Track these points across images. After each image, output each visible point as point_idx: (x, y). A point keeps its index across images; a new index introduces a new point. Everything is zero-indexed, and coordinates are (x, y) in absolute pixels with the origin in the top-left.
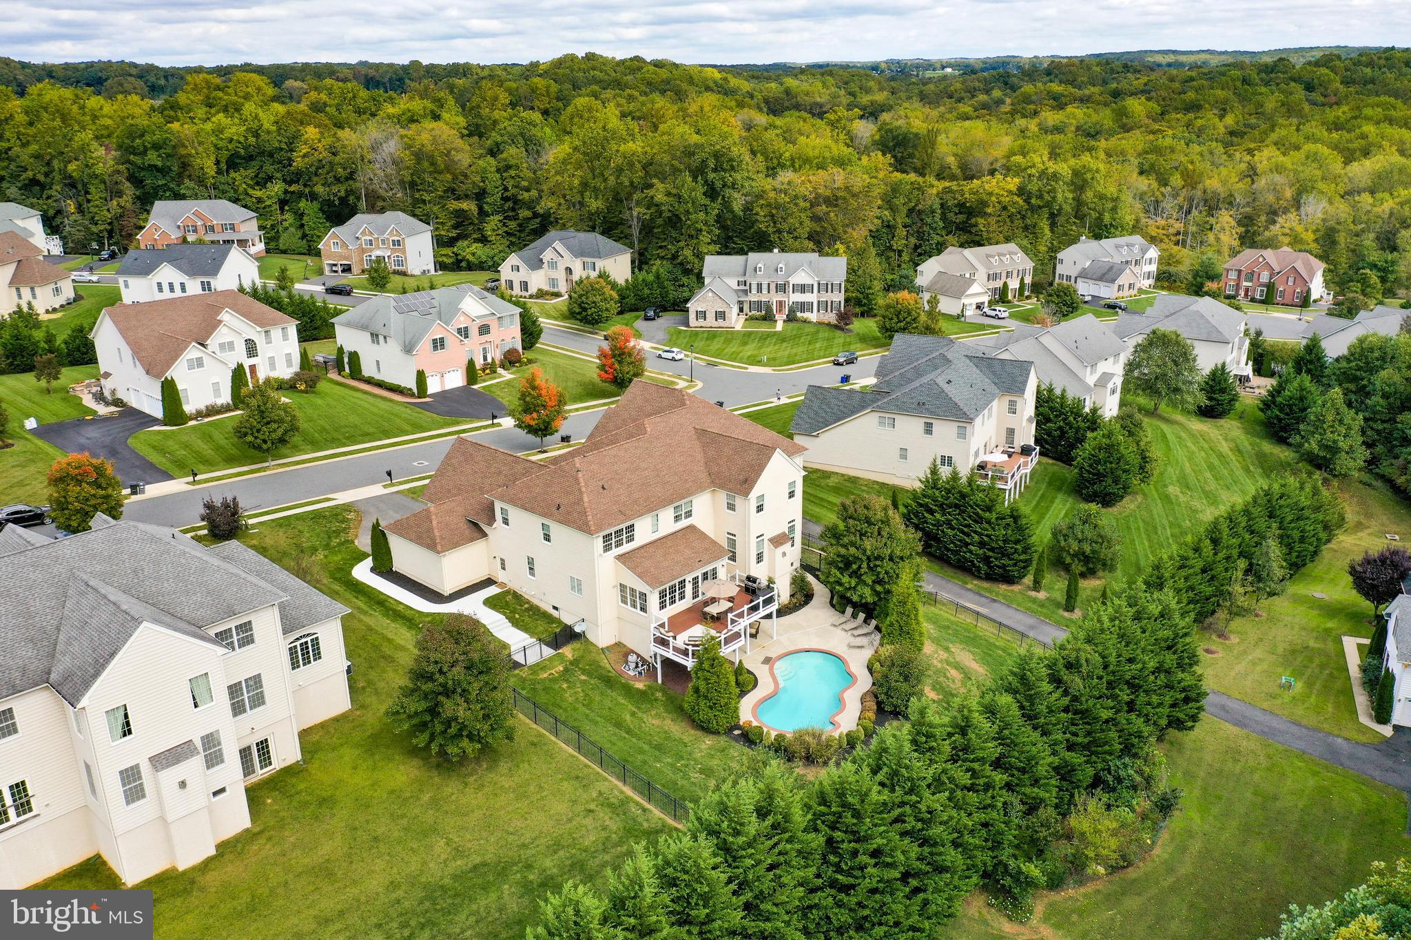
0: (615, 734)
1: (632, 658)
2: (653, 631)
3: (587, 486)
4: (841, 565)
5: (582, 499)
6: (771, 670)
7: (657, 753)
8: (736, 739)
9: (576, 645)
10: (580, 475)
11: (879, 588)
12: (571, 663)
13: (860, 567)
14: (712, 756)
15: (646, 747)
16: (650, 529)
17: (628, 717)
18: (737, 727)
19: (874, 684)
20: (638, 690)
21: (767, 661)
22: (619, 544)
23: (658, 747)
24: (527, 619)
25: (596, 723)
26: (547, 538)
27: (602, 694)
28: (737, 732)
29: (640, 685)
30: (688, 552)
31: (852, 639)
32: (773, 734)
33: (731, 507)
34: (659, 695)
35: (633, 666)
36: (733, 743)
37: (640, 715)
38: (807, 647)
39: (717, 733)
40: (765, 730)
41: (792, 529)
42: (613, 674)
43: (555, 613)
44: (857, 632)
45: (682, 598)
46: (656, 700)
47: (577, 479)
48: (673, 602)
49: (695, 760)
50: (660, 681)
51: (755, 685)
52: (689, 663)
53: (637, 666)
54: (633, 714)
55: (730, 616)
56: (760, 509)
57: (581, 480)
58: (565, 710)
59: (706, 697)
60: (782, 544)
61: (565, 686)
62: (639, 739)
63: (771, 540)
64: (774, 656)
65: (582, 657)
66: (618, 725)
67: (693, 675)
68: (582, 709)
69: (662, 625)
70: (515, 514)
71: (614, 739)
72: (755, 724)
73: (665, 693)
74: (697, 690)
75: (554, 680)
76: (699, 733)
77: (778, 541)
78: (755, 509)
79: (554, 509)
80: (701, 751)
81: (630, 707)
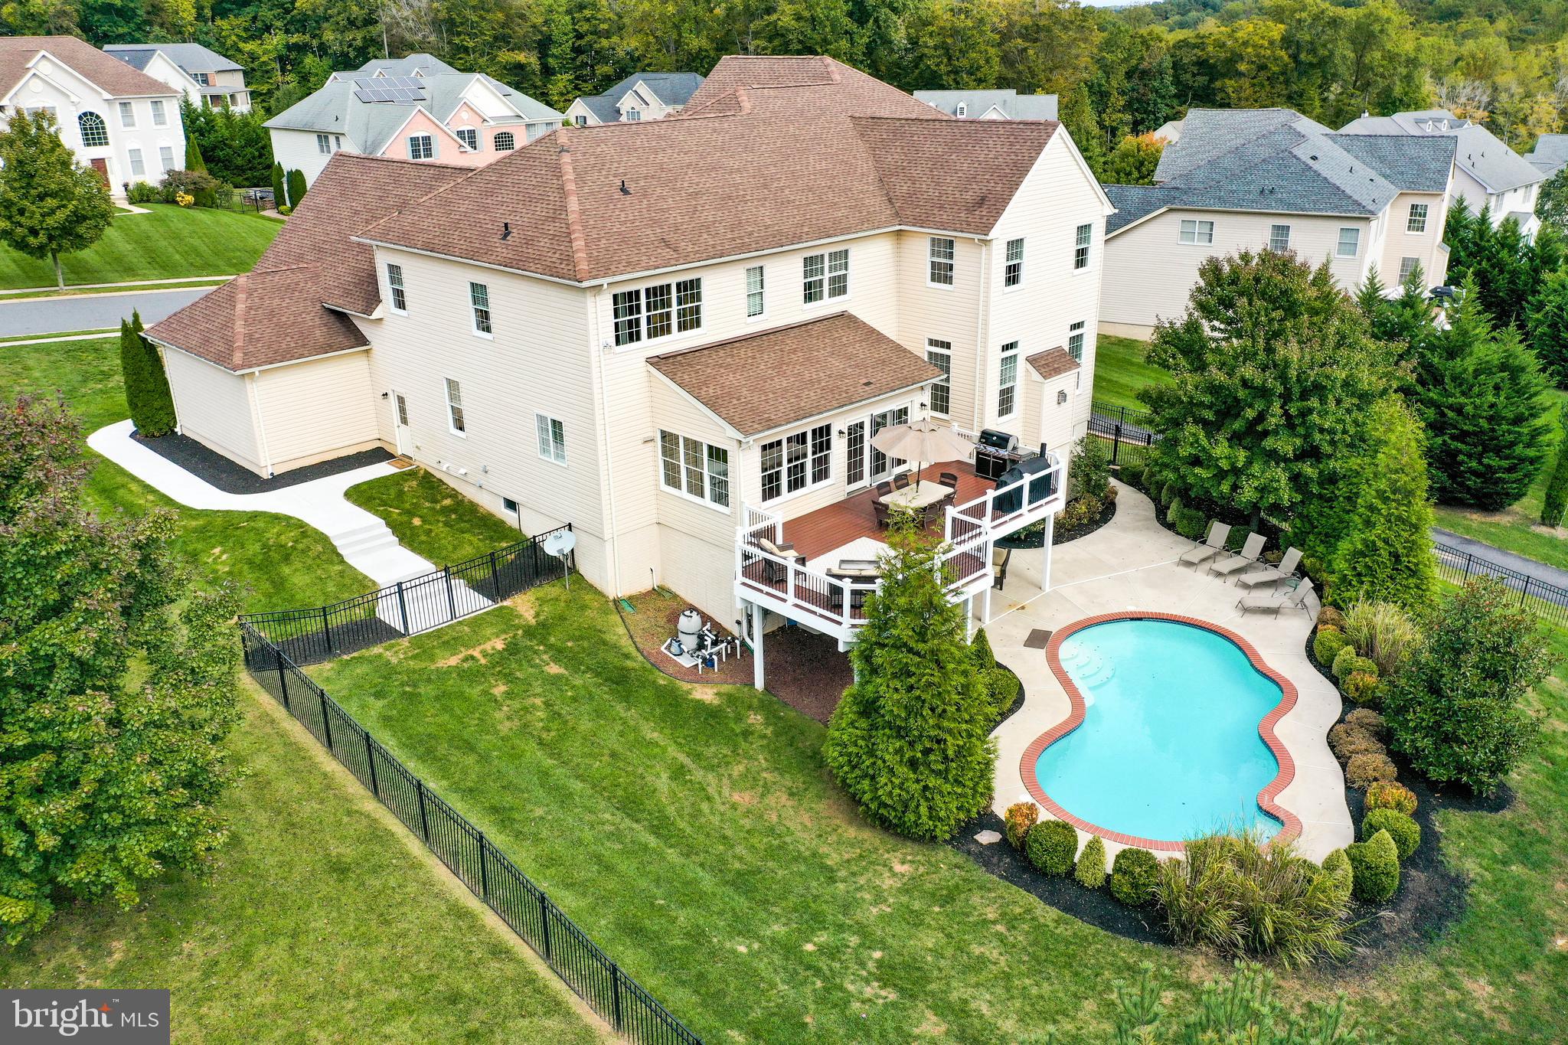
0: (616, 835)
1: (689, 623)
2: (741, 545)
3: (580, 179)
4: (1209, 415)
5: (564, 208)
6: (1053, 660)
7: (742, 903)
8: (985, 857)
9: (550, 590)
10: (566, 158)
11: (1308, 470)
12: (529, 632)
13: (1261, 417)
14: (916, 920)
15: (707, 882)
16: (742, 304)
17: (662, 782)
18: (988, 820)
19: (1349, 703)
20: (699, 705)
21: (1038, 639)
22: (660, 328)
23: (743, 882)
24: (439, 529)
25: (564, 798)
26: (484, 320)
27: (599, 714)
28: (986, 837)
29: (705, 694)
30: (836, 364)
31: (1242, 593)
32: (1111, 850)
33: (942, 274)
34: (755, 719)
35: (690, 643)
36: (980, 874)
37: (698, 775)
38: (1131, 608)
39: (929, 839)
40: (1083, 839)
41: (1076, 341)
42: (636, 662)
43: (509, 517)
44: (1251, 578)
45: (821, 474)
46: (746, 734)
47: (557, 171)
48: (796, 483)
49: (862, 930)
50: (759, 682)
51: (1019, 701)
52: (843, 630)
53: (701, 646)
54: (679, 773)
55: (951, 512)
56: (1013, 276)
57: (569, 175)
58: (484, 758)
59: (900, 732)
60: (1057, 371)
61: (500, 689)
62: (689, 852)
63: (1032, 360)
64: (1054, 628)
65: (562, 618)
66: (631, 805)
67: (856, 665)
68: (534, 753)
69: (769, 533)
70: (419, 275)
71: (610, 850)
72: (1044, 816)
73: (771, 717)
74: (868, 708)
75: (471, 674)
76: (870, 837)
77: (1050, 363)
78: (1002, 275)
79: (496, 240)
80: (879, 898)
81: (672, 751)
